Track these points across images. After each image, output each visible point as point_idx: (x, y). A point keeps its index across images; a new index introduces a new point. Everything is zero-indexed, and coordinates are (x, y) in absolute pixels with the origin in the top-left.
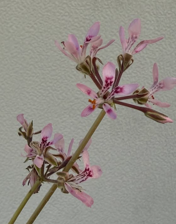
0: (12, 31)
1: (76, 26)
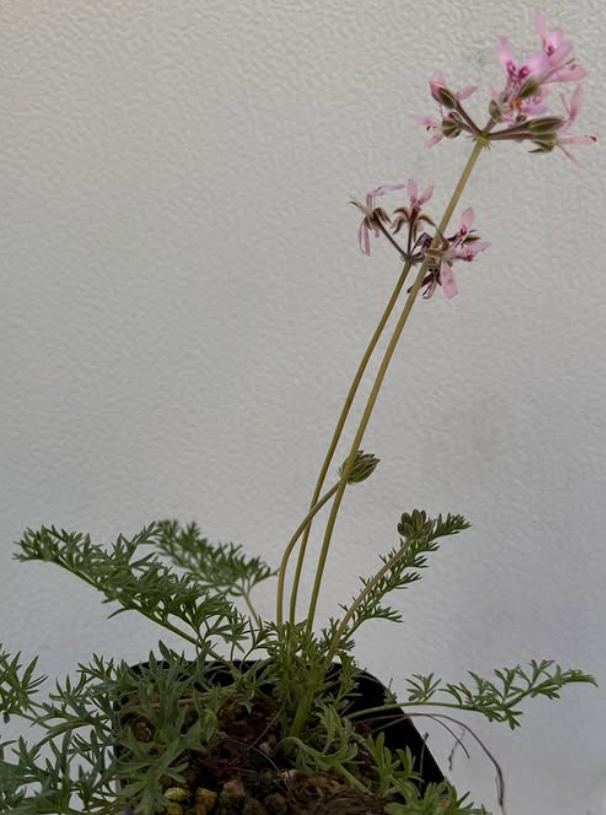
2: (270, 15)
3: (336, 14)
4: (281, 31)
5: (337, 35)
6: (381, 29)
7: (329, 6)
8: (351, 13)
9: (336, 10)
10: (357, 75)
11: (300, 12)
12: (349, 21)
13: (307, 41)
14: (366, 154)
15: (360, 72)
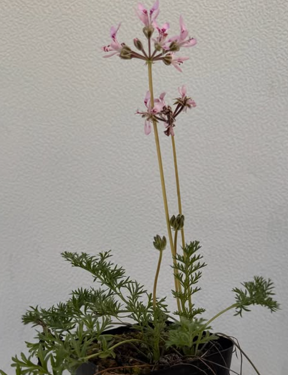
0: (48, 12)
1: (117, 12)
2: (203, 13)
3: (235, 12)
4: (207, 20)
5: (235, 22)
6: (256, 19)
7: (231, 8)
8: (241, 11)
9: (234, 10)
10: (243, 42)
11: (217, 11)
12: (241, 15)
13: (220, 25)
14: (246, 80)
15: (245, 40)
